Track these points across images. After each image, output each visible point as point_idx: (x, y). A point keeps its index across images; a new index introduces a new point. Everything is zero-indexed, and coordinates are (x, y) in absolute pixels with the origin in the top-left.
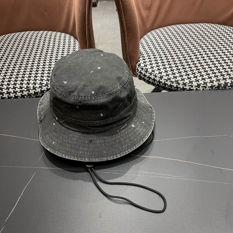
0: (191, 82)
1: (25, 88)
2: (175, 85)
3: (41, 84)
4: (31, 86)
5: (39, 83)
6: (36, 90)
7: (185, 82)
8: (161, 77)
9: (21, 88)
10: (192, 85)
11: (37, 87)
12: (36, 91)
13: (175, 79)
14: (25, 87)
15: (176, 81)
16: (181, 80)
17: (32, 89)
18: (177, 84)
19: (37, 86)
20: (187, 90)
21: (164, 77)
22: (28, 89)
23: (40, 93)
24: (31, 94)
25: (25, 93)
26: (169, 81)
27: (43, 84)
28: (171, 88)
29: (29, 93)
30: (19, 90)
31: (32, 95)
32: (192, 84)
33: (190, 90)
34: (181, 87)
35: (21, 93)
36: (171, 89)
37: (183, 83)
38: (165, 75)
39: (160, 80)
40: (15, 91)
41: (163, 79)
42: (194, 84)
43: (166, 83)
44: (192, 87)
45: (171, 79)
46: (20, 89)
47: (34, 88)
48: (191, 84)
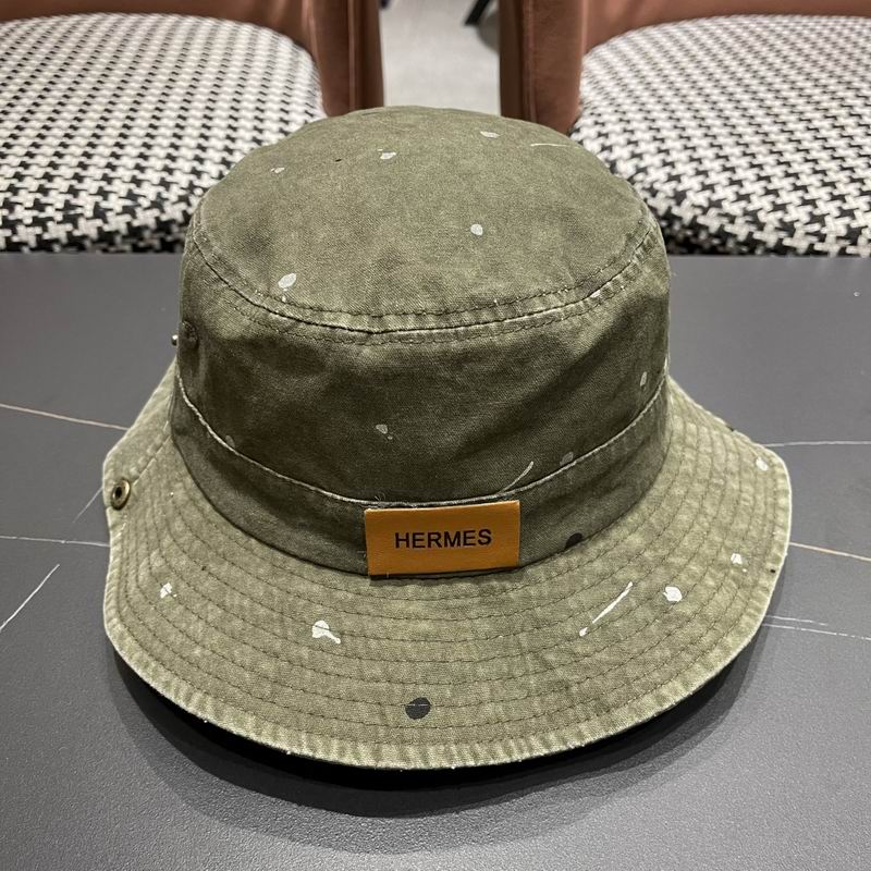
0: (820, 219)
1: (57, 210)
2: (741, 230)
3: (131, 196)
4: (86, 203)
5: (124, 194)
6: (106, 222)
7: (787, 219)
8: (679, 197)
9: (38, 206)
10: (824, 231)
11: (111, 210)
12: (107, 228)
13: (743, 204)
14: (61, 206)
15: (746, 213)
16: (769, 207)
17: (89, 213)
18: (753, 228)
19: (115, 203)
20: (797, 255)
21: (690, 194)
22: (70, 216)
23: (124, 237)
24: (84, 237)
25: (57, 231)
26: (713, 212)
27: (141, 200)
28: (724, 244)
29: (77, 233)
30: (27, 217)
31: (87, 243)
32: (824, 225)
33: (811, 251)
34: (770, 237)
35: (38, 230)
36: (721, 249)
37: (781, 221)
38: (697, 187)
39: (670, 208)
40: (12, 217)
41: (686, 203)
42: (833, 229)
43: (701, 220)
44: (822, 238)
45: (724, 204)
46: (35, 213)
47: (99, 213)
48: (816, 227)
